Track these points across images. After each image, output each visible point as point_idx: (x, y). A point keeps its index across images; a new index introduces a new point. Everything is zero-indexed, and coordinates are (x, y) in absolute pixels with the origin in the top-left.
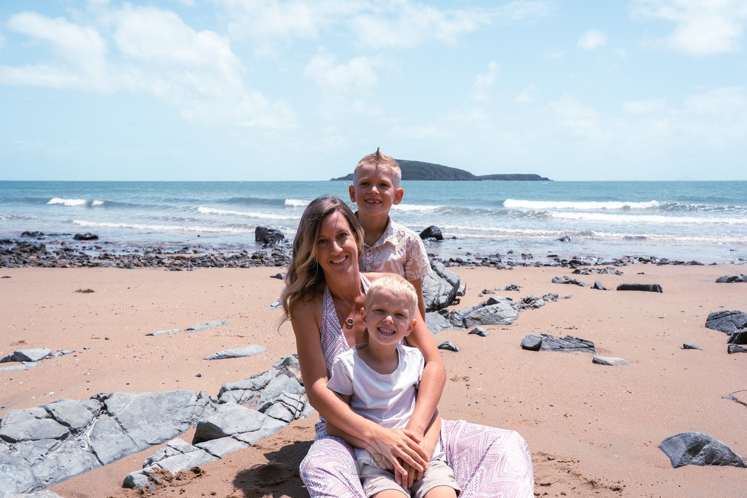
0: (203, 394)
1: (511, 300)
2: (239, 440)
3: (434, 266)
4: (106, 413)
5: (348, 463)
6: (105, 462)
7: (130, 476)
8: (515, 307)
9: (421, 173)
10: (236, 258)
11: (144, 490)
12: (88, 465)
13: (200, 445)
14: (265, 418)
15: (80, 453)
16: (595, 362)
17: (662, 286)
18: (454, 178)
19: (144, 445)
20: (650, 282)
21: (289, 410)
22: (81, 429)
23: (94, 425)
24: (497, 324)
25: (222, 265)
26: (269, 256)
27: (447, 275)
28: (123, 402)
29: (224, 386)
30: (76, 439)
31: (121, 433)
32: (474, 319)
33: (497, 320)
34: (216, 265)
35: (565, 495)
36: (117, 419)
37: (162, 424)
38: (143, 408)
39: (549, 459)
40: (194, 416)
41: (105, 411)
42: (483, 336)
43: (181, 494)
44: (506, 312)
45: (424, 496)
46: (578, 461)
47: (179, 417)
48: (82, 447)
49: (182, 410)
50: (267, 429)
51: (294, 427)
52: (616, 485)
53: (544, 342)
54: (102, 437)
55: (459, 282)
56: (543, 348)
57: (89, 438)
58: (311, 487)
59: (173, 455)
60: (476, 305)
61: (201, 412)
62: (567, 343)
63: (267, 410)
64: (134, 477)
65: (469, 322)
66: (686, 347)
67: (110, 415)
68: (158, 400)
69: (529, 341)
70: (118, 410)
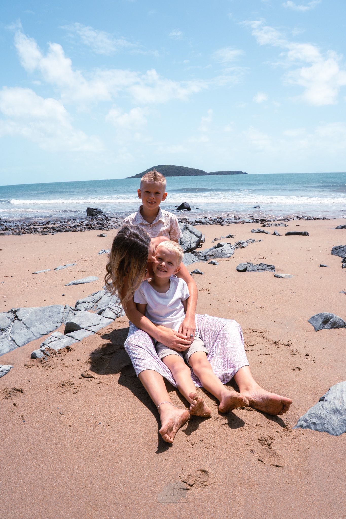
0: (67, 306)
1: (230, 244)
2: (89, 331)
3: (187, 227)
4: (17, 320)
5: (149, 342)
6: (20, 345)
7: (34, 353)
8: (232, 248)
9: (177, 172)
10: (77, 226)
11: (42, 360)
12: (12, 347)
13: (69, 334)
14: (101, 318)
15: (7, 341)
16: (275, 276)
17: (308, 233)
18: (195, 174)
19: (39, 336)
20: (303, 231)
21: (114, 313)
22: (6, 329)
23: (12, 326)
24: (223, 258)
25: (70, 231)
26: (95, 224)
27: (195, 232)
28: (25, 313)
29: (78, 301)
30: (4, 334)
31: (26, 330)
32: (210, 255)
33: (223, 256)
34: (66, 231)
35: (262, 350)
36: (23, 322)
37: (47, 324)
38: (36, 316)
39: (253, 332)
40: (63, 318)
41: (17, 319)
42: (216, 265)
43: (61, 361)
44: (228, 251)
45: (190, 357)
46: (268, 332)
47: (56, 319)
48: (7, 338)
49: (57, 315)
50: (103, 324)
51: (118, 322)
52: (287, 343)
53: (248, 267)
54: (17, 332)
55: (201, 235)
56: (248, 270)
57: (10, 333)
58: (131, 355)
59: (55, 341)
60: (211, 247)
61: (67, 316)
62: (261, 267)
63: (102, 313)
64: (36, 353)
65: (208, 257)
66: (321, 266)
67: (20, 320)
68: (44, 311)
69: (240, 267)
70: (24, 318)
